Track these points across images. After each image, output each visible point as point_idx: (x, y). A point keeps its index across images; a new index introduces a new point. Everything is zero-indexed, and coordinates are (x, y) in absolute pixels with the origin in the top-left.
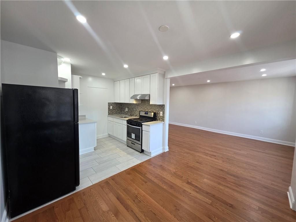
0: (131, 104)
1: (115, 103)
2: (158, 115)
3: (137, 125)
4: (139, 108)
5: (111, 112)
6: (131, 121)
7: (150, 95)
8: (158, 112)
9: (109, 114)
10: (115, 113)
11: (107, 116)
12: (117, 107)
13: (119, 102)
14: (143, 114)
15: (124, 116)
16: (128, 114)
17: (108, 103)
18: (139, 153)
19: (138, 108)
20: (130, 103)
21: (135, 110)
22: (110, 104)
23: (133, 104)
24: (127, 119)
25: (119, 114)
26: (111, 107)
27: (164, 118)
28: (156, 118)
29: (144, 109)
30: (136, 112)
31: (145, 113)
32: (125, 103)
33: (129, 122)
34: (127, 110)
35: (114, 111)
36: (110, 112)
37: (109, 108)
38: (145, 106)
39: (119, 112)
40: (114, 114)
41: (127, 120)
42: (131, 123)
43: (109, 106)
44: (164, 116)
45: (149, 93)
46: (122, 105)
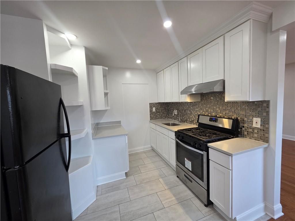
0: (182, 103)
1: (159, 103)
2: (246, 125)
3: (197, 146)
4: (198, 109)
5: (154, 116)
6: (182, 135)
7: (224, 81)
8: (246, 119)
9: (151, 118)
10: (159, 116)
11: (149, 122)
12: (162, 109)
13: (164, 102)
14: (205, 120)
15: (172, 122)
16: (178, 119)
17: (150, 104)
18: (203, 206)
19: (194, 109)
20: (181, 101)
21: (189, 113)
22: (152, 105)
23: (186, 103)
24: (176, 129)
25: (166, 118)
26: (154, 109)
27: (268, 133)
28: (239, 130)
29: (207, 111)
30: (191, 116)
31: (211, 120)
32: (173, 103)
33: (179, 135)
34: (176, 113)
35: (158, 114)
36: (152, 116)
37: (151, 111)
38: (208, 106)
39: (165, 115)
40: (158, 118)
41: (176, 132)
42: (183, 137)
43: (151, 108)
44: (268, 128)
45: (222, 78)
46: (168, 106)
